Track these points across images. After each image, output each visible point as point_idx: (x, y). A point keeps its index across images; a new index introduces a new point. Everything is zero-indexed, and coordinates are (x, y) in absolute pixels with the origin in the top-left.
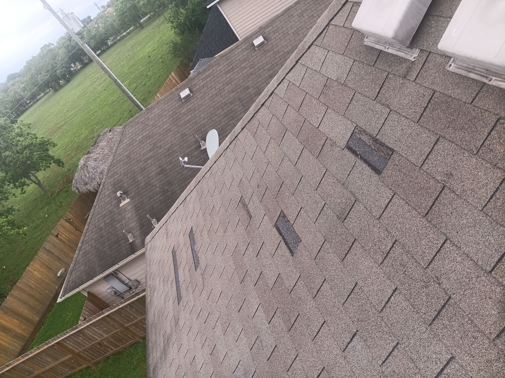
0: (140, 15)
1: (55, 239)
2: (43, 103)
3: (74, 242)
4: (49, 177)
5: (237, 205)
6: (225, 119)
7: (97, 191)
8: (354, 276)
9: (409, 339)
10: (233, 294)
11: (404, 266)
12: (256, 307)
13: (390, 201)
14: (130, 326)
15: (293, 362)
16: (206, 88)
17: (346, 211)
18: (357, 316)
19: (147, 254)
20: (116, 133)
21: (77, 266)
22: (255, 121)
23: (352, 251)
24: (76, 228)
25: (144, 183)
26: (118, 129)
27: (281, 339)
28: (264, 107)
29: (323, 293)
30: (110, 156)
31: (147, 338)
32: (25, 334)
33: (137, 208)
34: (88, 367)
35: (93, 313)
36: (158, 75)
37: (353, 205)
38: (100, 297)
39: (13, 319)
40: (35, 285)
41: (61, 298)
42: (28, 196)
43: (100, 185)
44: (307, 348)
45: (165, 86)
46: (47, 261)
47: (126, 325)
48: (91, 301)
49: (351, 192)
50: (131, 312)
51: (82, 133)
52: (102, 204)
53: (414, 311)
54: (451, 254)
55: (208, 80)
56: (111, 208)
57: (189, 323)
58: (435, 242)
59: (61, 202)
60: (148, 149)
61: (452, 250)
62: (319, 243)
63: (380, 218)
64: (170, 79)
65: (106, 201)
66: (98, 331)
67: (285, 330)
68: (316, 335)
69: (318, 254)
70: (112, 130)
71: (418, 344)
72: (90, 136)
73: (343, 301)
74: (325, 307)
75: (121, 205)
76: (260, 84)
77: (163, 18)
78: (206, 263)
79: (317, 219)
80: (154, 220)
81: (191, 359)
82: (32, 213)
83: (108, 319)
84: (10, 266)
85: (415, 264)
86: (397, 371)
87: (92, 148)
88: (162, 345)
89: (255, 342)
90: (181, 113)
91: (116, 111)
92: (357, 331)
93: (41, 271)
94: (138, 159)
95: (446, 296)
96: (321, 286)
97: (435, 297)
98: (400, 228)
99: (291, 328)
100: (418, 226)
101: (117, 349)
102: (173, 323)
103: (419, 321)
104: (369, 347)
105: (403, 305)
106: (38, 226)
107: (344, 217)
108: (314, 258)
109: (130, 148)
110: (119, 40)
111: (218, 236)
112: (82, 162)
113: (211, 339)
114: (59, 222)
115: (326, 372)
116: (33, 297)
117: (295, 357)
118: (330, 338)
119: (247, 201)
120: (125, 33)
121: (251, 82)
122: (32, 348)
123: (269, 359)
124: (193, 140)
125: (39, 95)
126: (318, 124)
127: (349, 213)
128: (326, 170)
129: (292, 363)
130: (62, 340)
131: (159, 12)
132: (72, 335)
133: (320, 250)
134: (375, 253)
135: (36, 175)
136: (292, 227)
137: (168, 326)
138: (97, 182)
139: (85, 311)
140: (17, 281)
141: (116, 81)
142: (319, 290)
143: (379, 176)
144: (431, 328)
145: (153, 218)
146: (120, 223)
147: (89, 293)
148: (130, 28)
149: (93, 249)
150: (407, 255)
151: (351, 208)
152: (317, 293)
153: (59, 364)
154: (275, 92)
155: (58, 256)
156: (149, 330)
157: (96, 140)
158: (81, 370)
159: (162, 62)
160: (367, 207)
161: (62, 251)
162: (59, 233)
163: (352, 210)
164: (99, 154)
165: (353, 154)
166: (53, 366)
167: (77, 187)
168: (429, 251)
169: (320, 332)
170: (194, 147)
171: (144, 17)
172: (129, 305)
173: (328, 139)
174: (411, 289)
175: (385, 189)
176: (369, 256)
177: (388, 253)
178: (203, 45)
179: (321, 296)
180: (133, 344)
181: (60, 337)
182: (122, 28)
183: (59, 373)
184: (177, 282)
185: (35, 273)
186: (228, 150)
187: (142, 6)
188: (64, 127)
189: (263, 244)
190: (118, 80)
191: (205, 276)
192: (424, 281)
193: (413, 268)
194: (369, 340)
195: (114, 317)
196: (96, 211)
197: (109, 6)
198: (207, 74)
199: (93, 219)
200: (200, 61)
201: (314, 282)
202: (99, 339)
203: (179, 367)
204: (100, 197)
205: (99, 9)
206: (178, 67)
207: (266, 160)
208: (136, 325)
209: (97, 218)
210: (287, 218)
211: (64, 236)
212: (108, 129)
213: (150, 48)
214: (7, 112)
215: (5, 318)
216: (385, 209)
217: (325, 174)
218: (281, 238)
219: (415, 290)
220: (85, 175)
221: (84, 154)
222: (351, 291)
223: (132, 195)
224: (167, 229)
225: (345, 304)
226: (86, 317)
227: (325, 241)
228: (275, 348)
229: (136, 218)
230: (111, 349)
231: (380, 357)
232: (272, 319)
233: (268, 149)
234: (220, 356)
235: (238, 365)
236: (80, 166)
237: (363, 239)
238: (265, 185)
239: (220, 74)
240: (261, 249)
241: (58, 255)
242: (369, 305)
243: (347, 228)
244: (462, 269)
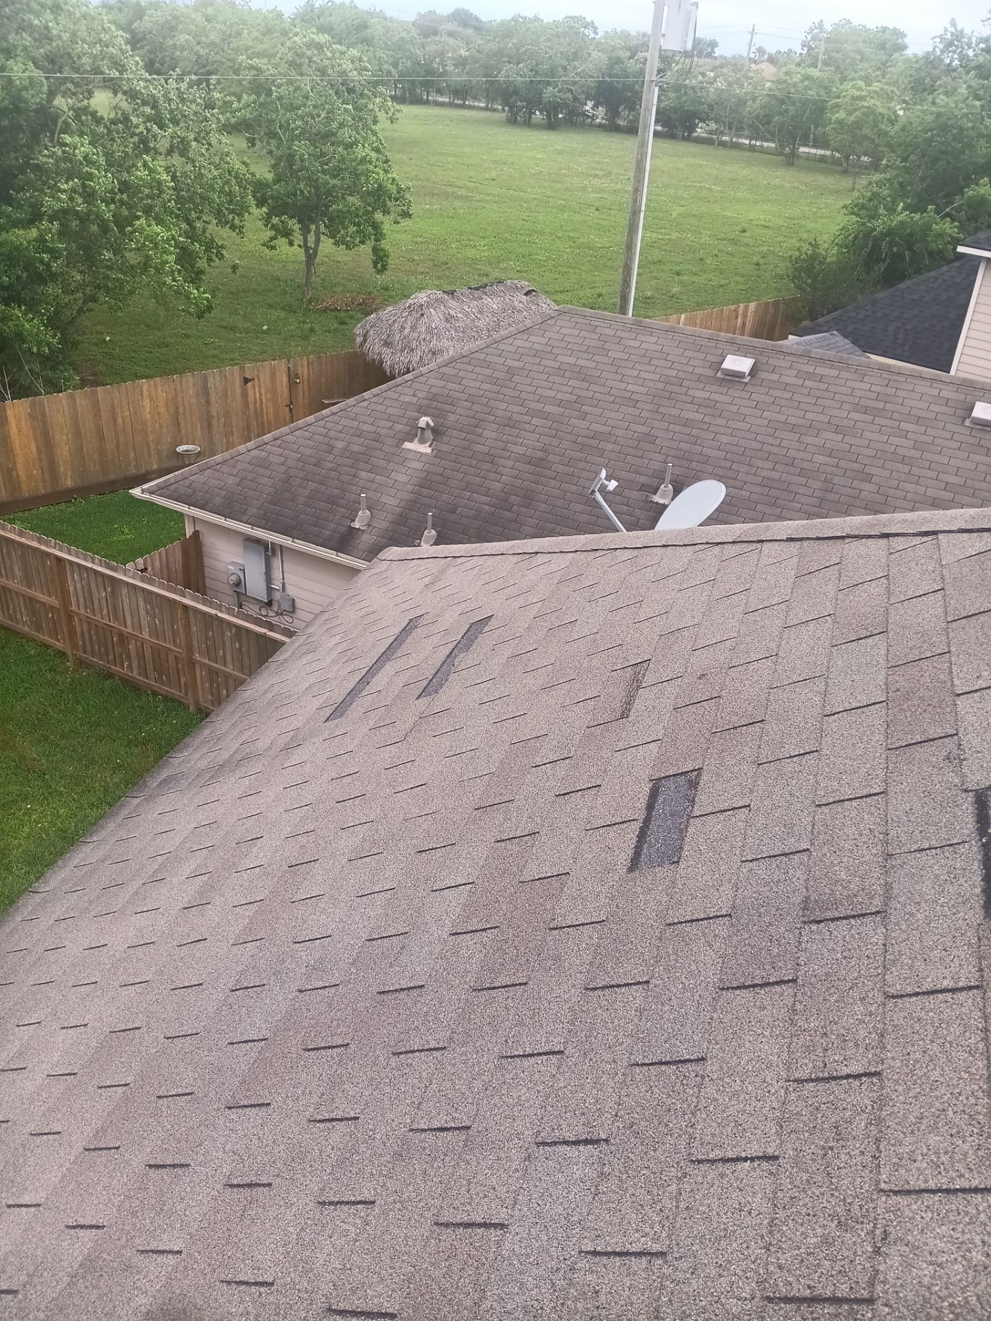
0: (812, 136)
1: (238, 382)
2: (465, 121)
3: (263, 423)
4: (339, 265)
5: (620, 666)
6: (757, 489)
7: (393, 377)
8: (713, 1042)
9: (692, 1273)
10: (443, 810)
11: (839, 1136)
12: (460, 881)
13: (953, 990)
14: (202, 665)
15: (422, 1051)
16: (788, 395)
17: (836, 909)
18: (636, 1116)
19: (362, 579)
20: (533, 307)
21: (225, 468)
22: (834, 550)
23: (763, 992)
24: (291, 403)
25: (486, 449)
26: (547, 305)
27: (444, 986)
28: (883, 542)
29: (615, 1001)
30: (481, 338)
31: (212, 717)
32: (24, 486)
33: (426, 482)
34: (64, 654)
35: (168, 576)
36: (722, 282)
37: (863, 915)
38: (206, 561)
39: (33, 441)
40: (123, 422)
41: (143, 491)
42: (271, 259)
43: (408, 371)
44: (474, 1057)
45: (712, 314)
46: (186, 404)
47: (197, 657)
48: (185, 551)
49: (888, 887)
50: (228, 643)
51: (475, 246)
52: (379, 408)
53: (762, 1237)
54: (969, 1227)
55: (809, 383)
56: (384, 432)
57: (311, 772)
58: (960, 1167)
59: (312, 330)
60: (559, 396)
61: (981, 1222)
62: (709, 906)
63: (893, 997)
64: (736, 310)
65: (391, 411)
66: (143, 612)
67: (468, 980)
68: (519, 1056)
69: (685, 922)
70: (534, 296)
71: (703, 1303)
72: (484, 267)
73: (640, 1059)
74: (591, 1030)
75: (407, 445)
76: (900, 494)
77: (850, 185)
78: (450, 705)
79: (757, 859)
80: (434, 532)
81: (247, 834)
82: (247, 297)
83: (180, 612)
84: (119, 346)
85: (867, 1158)
86: (602, 1298)
87: (465, 290)
88: (226, 755)
89: (392, 936)
90: (691, 392)
91: (575, 268)
92: (604, 1140)
93: (159, 410)
94: (523, 396)
95: (864, 1289)
96: (626, 985)
97: (838, 1263)
98: (917, 1061)
99: (483, 990)
100: (957, 1099)
101: (138, 677)
102: (281, 742)
103: (752, 1266)
104: (597, 1195)
105: (754, 1202)
106: (233, 328)
107: (818, 915)
108: (668, 922)
109: (530, 360)
110: (723, 144)
111: (525, 681)
112: (422, 297)
113: (320, 842)
114: (274, 360)
115: (464, 1138)
116: (102, 439)
117: (436, 1046)
118: (539, 1092)
119: (649, 679)
120: (747, 142)
121: (886, 473)
122: (12, 521)
123: (384, 992)
124: (656, 465)
125: (475, 98)
126: (966, 689)
127: (838, 919)
128: (883, 793)
129: (418, 1051)
130: (71, 563)
131: (854, 167)
132: (96, 572)
133: (698, 920)
134: (809, 1049)
135: (322, 239)
136: (688, 820)
137: (268, 735)
138: (410, 362)
139: (157, 556)
140: (104, 385)
141: (635, 213)
142: (613, 986)
143: (985, 918)
144: (764, 1309)
145: (434, 526)
146: (372, 476)
147: (196, 534)
148: (767, 140)
149: (282, 469)
150: (871, 1124)
151: (854, 917)
152: (603, 988)
153: (23, 596)
154: (941, 536)
155: (213, 416)
156: (230, 708)
157: (486, 285)
158: (47, 647)
159: (758, 264)
160: (891, 950)
161: (227, 414)
162: (256, 380)
163: (853, 921)
164: (466, 314)
165: (978, 822)
166: (10, 587)
167: (367, 332)
168: (926, 1168)
169: (532, 1060)
170: (643, 479)
171: (814, 147)
172: (238, 628)
173: (956, 737)
174: (805, 1192)
175: (968, 956)
176: (788, 1040)
177: (835, 1078)
178: (868, 310)
179: (606, 1003)
180: (173, 700)
181: (73, 552)
182: (752, 127)
183: (8, 610)
184: (365, 681)
185: (145, 403)
186: (716, 549)
187: (835, 122)
188: (457, 203)
189: (594, 787)
190: (642, 214)
191: (424, 727)
192: (849, 1210)
193: (854, 1160)
194: (613, 1184)
195: (192, 620)
196: (356, 410)
197: (772, 60)
198: (819, 370)
199: (335, 418)
200: (832, 335)
201: (618, 962)
202: (130, 630)
203: (214, 825)
204: (389, 392)
205: (750, 48)
206: (776, 304)
207: (773, 645)
208: (212, 673)
209: (344, 422)
210: (695, 795)
211: (258, 396)
212: (529, 286)
213: (762, 217)
214: (389, 72)
215: (23, 423)
216: (924, 993)
217: (871, 795)
218: (641, 816)
219: (810, 1204)
220: (402, 327)
221: (439, 288)
222: (676, 1061)
223: (445, 448)
224: (443, 571)
225: (637, 1070)
226: (150, 569)
227: (726, 915)
228: (416, 987)
229: (407, 496)
230: (130, 668)
231: (599, 1236)
232: (465, 933)
233: (803, 628)
234: (304, 886)
235: (317, 939)
236: (410, 301)
237: (811, 997)
238: (717, 688)
239: (843, 396)
240: (580, 793)
241: (214, 414)
242: (684, 1124)
243: (800, 943)
244: (961, 1280)
